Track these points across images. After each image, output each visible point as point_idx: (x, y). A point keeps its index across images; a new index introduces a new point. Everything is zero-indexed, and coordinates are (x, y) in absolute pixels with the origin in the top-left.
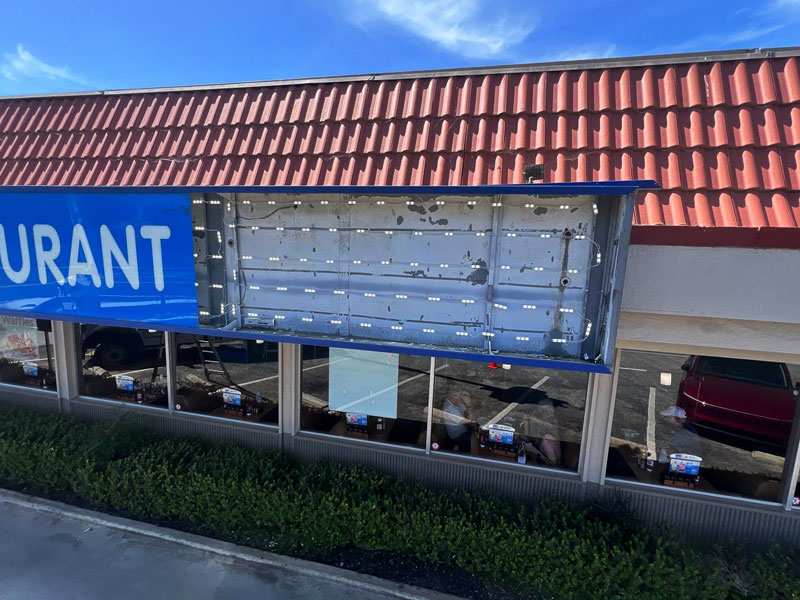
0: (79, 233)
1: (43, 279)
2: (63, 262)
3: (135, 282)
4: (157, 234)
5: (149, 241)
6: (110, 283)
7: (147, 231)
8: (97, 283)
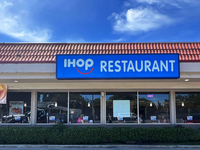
0: (156, 62)
1: (146, 70)
2: (151, 67)
3: (167, 70)
4: (172, 62)
5: (171, 63)
6: (162, 70)
7: (170, 61)
8: (159, 71)
